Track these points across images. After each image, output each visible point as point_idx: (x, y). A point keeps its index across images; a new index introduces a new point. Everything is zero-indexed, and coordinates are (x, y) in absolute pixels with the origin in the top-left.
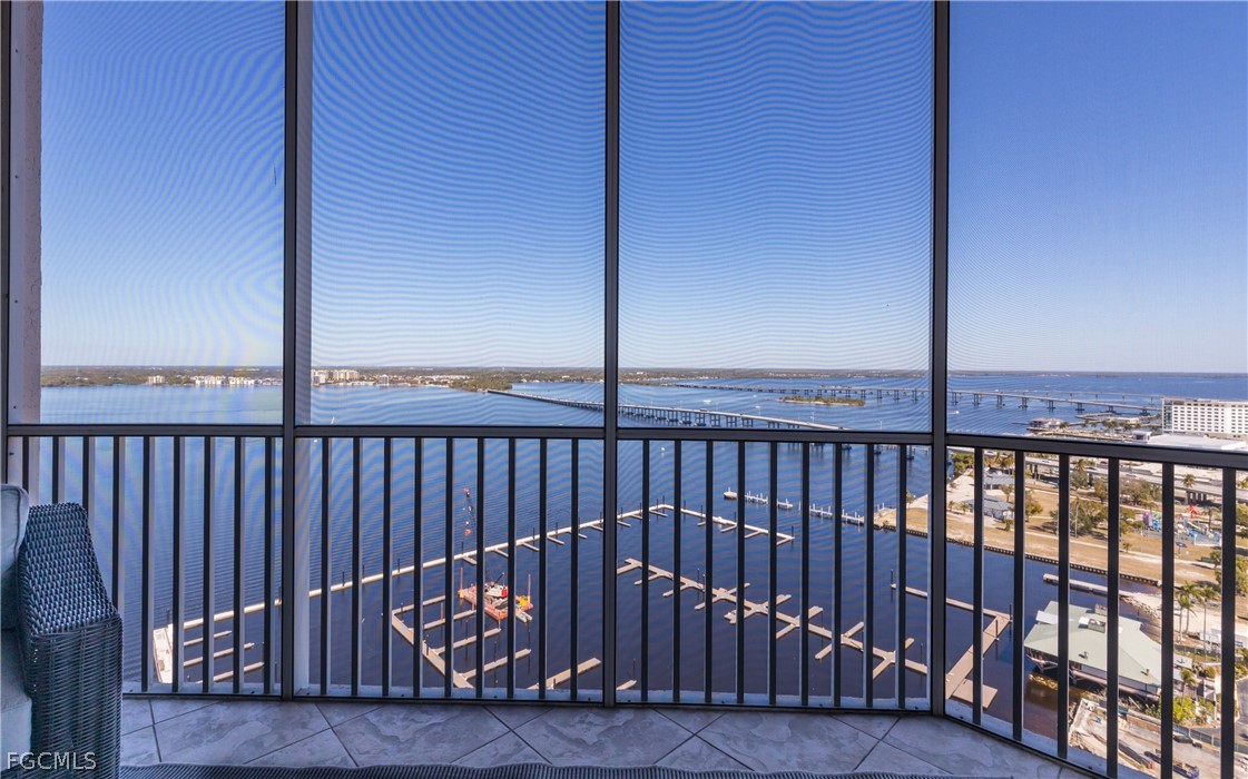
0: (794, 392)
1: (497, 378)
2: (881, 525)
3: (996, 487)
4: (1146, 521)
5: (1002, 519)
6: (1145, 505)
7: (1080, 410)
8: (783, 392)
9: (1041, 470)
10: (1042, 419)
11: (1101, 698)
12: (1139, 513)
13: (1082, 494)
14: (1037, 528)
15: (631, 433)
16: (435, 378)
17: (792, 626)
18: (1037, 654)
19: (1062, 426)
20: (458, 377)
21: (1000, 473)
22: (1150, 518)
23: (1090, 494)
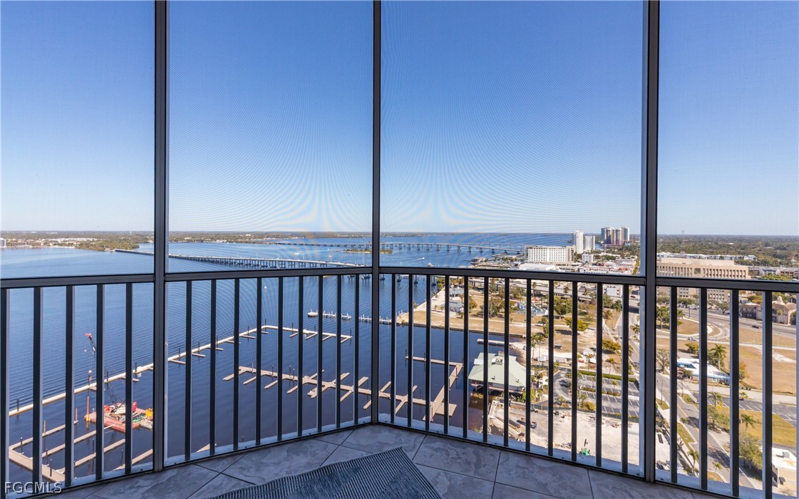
0: (353, 246)
1: (125, 240)
2: (400, 323)
3: (457, 295)
4: (518, 306)
5: (459, 313)
6: (518, 299)
7: (493, 253)
8: (346, 246)
9: (477, 285)
10: (477, 258)
11: (500, 398)
12: (515, 302)
13: (493, 296)
14: (475, 316)
15: (177, 277)
16: (60, 240)
17: (350, 392)
18: (474, 381)
19: (486, 261)
20: (85, 239)
21: (458, 288)
22: (520, 305)
23: (497, 295)
